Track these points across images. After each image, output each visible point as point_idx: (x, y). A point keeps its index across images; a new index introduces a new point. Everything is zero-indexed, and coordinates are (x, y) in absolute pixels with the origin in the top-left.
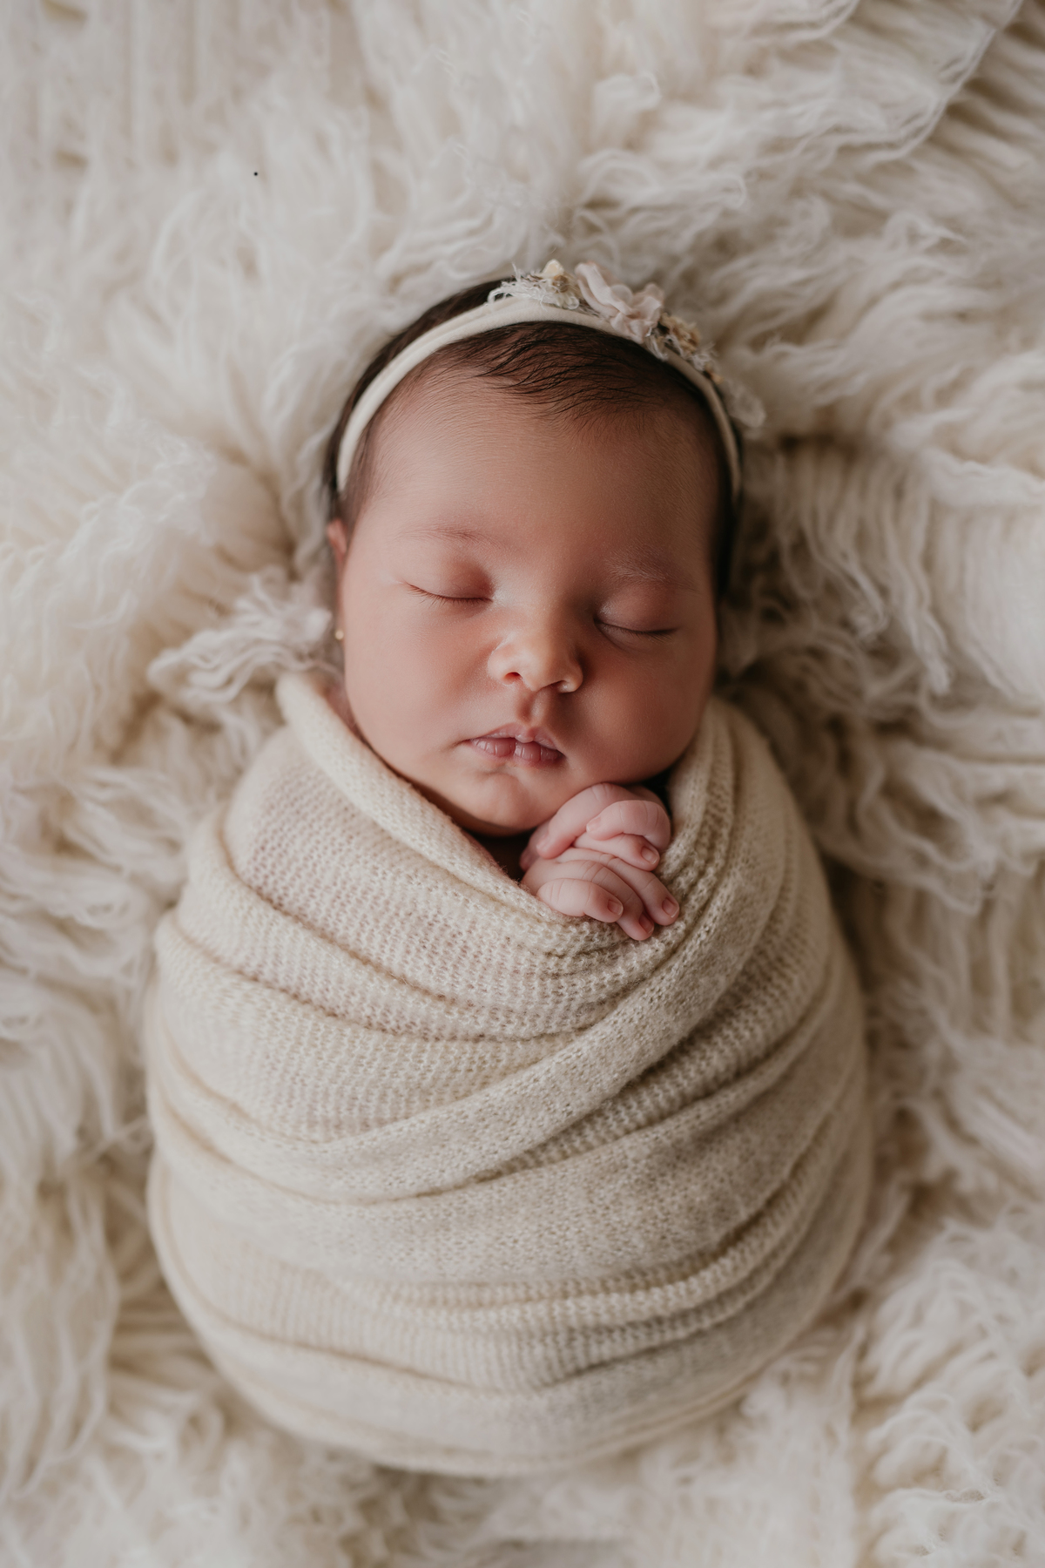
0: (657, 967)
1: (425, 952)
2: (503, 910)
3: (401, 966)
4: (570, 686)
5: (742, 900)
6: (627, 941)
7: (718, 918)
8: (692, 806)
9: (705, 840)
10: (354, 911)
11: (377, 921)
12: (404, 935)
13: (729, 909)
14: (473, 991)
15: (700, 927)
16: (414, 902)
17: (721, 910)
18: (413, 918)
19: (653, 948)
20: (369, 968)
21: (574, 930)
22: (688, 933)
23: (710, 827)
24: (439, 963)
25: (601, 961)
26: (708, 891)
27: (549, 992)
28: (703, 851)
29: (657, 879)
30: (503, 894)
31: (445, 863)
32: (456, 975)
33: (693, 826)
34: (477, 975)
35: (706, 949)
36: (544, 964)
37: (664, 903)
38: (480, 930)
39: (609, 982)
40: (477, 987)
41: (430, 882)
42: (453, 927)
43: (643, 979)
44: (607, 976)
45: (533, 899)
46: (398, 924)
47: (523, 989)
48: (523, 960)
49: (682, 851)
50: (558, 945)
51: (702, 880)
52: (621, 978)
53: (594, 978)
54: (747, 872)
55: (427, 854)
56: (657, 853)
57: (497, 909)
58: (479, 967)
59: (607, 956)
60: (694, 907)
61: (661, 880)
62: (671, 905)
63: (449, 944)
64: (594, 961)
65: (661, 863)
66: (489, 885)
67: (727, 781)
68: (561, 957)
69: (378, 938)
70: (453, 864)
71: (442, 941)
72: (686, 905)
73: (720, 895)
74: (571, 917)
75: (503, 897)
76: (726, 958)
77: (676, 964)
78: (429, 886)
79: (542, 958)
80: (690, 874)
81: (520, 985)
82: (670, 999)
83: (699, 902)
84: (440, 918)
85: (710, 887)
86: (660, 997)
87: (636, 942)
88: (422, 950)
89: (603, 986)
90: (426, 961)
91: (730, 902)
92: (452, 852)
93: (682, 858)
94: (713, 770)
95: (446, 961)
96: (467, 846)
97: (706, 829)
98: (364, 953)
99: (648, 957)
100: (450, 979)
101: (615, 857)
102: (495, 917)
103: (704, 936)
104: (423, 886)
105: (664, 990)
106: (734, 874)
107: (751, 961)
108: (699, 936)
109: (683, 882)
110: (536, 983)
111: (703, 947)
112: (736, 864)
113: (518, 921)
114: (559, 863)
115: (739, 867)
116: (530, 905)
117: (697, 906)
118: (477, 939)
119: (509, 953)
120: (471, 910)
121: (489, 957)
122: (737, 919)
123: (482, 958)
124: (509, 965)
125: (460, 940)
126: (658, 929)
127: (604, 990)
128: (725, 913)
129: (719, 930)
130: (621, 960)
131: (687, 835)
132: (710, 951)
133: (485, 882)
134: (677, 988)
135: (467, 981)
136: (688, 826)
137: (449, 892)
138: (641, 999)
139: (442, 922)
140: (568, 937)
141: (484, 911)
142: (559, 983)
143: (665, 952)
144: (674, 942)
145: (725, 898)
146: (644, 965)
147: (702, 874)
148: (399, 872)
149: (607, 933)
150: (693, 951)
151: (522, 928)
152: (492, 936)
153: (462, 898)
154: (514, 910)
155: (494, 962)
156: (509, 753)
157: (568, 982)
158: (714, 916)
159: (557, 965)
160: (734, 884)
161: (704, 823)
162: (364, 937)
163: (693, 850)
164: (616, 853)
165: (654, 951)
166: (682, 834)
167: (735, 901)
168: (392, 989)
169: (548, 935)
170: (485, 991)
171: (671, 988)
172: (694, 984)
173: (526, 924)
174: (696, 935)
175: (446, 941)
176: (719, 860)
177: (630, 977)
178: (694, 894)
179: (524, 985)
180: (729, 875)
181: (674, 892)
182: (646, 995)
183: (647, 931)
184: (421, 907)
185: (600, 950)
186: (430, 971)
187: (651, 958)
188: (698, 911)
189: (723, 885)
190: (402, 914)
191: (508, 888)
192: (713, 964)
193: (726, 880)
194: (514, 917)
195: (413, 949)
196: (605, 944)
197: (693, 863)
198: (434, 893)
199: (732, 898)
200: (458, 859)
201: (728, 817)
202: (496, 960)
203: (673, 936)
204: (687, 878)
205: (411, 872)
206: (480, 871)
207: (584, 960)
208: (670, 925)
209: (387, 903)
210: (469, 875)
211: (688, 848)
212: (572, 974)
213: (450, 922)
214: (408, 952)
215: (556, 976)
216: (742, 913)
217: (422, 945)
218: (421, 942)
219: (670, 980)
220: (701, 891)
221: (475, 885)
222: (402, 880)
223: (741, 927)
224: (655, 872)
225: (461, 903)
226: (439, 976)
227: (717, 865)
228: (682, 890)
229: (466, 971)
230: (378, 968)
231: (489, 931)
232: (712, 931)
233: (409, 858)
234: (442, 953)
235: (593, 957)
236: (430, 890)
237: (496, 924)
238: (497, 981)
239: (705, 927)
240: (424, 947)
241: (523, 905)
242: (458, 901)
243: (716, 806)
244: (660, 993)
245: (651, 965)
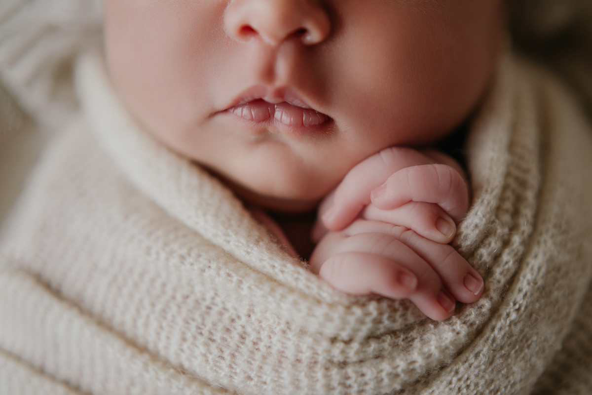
0: (460, 352)
1: (201, 339)
2: (280, 291)
3: (178, 355)
4: (314, 36)
5: (555, 271)
6: (423, 322)
7: (529, 294)
8: (491, 169)
9: (508, 205)
10: (131, 295)
11: (153, 305)
12: (180, 321)
13: (540, 282)
14: (252, 383)
15: (508, 304)
16: (190, 284)
17: (532, 284)
18: (190, 302)
19: (454, 330)
20: (146, 357)
21: (358, 311)
22: (495, 311)
23: (514, 191)
24: (216, 352)
25: (395, 345)
26: (514, 263)
27: (335, 383)
28: (506, 218)
29: (455, 252)
30: (280, 273)
31: (220, 241)
32: (234, 366)
33: (492, 191)
34: (256, 365)
35: (516, 330)
36: (328, 351)
37: (466, 278)
38: (259, 314)
39: (403, 371)
40: (256, 379)
41: (203, 261)
42: (232, 311)
43: (443, 367)
44: (401, 364)
45: (313, 278)
46: (174, 308)
47: (304, 382)
48: (304, 347)
49: (481, 220)
50: (343, 329)
51: (507, 251)
52: (417, 365)
53: (386, 367)
54: (559, 239)
55: (202, 232)
56: (454, 225)
57: (273, 290)
58: (258, 356)
59: (401, 339)
60: (499, 282)
61: (461, 253)
62: (475, 281)
63: (228, 330)
64: (386, 345)
65: (457, 235)
66: (265, 263)
67: (529, 138)
68: (348, 342)
69: (154, 325)
70: (228, 242)
71: (220, 326)
72: (491, 280)
73: (530, 266)
74: (356, 296)
75: (280, 277)
76: (543, 338)
77: (483, 348)
78: (201, 266)
79: (325, 344)
80: (493, 245)
81: (302, 376)
82: (480, 388)
83: (505, 276)
84: (218, 300)
85: (517, 257)
86: (468, 387)
87: (436, 324)
88: (199, 337)
89: (397, 375)
90: (202, 349)
91: (541, 274)
92: (227, 229)
93: (481, 227)
94: (514, 128)
95: (224, 349)
96: (247, 221)
97: (509, 194)
98: (141, 341)
99: (447, 342)
100: (227, 370)
101: (408, 229)
102: (270, 299)
103: (514, 316)
104: (196, 267)
105: (472, 377)
106: (545, 242)
107: (570, 336)
108: (508, 315)
109: (485, 254)
110: (319, 374)
111: (513, 327)
112: (547, 231)
113: (295, 303)
114: (347, 236)
115: (550, 233)
116: (309, 284)
117: (503, 280)
118: (256, 324)
119: (289, 339)
120: (245, 291)
121: (269, 344)
122: (551, 292)
123: (261, 346)
124: (290, 353)
125: (238, 324)
126: (460, 307)
127: (399, 380)
128: (536, 287)
129: (530, 307)
130: (417, 343)
131: (486, 202)
132: (522, 331)
133: (261, 260)
134: (487, 377)
135: (245, 372)
136: (487, 191)
137: (222, 273)
138: (447, 390)
139: (221, 306)
140: (352, 319)
141: (259, 293)
142: (346, 373)
143: (468, 334)
144: (477, 322)
145: (536, 269)
146: (443, 350)
147: (506, 243)
148: (172, 252)
149: (398, 314)
150: (503, 332)
151: (299, 310)
152: (272, 321)
153: (235, 278)
154: (291, 290)
155: (274, 350)
156: (268, 117)
157: (356, 372)
158: (524, 291)
159: (343, 352)
160: (545, 254)
161: (505, 188)
162: (140, 322)
163: (493, 218)
164: (408, 226)
165: (455, 334)
166: (480, 200)
167: (548, 272)
168: (168, 380)
169: (328, 318)
170: (265, 383)
171: (480, 376)
172: (508, 373)
173: (304, 305)
174: (505, 315)
175: (224, 327)
176: (525, 227)
177: (428, 364)
178: (499, 266)
179: (306, 376)
180: (539, 243)
181: (476, 266)
182: (453, 386)
183: (446, 309)
184: (198, 288)
185: (393, 333)
186: (207, 361)
187: (452, 343)
188: (505, 286)
189: (533, 254)
190: (179, 297)
191: (286, 267)
192: (529, 347)
193: (535, 250)
194: (291, 298)
195: (189, 336)
196: (397, 326)
197: (496, 232)
198: (206, 274)
199: (543, 270)
200: (234, 236)
201: (533, 179)
202: (276, 347)
203: (477, 315)
204: (490, 249)
205: (184, 251)
206: (256, 249)
207: (373, 346)
208: (472, 304)
209: (164, 285)
210: (244, 253)
211: (488, 216)
212: (361, 361)
213: (229, 306)
214: (184, 339)
215: (343, 364)
216: (557, 285)
217: (199, 331)
218: (198, 328)
219: (479, 366)
220: (507, 263)
221: (252, 264)
222: (175, 260)
223: (557, 301)
224: (453, 244)
225: (233, 284)
226: (216, 366)
227: (523, 233)
228: (485, 263)
229: (245, 360)
230: (155, 357)
231: (268, 315)
232: (523, 308)
233: (185, 236)
234: (219, 341)
235: (384, 341)
236: (203, 271)
237: (272, 306)
238: (277, 371)
239: (515, 304)
240: (201, 334)
241: (301, 284)
242: (231, 281)
243: (518, 167)
244: (469, 382)
245: (452, 350)
